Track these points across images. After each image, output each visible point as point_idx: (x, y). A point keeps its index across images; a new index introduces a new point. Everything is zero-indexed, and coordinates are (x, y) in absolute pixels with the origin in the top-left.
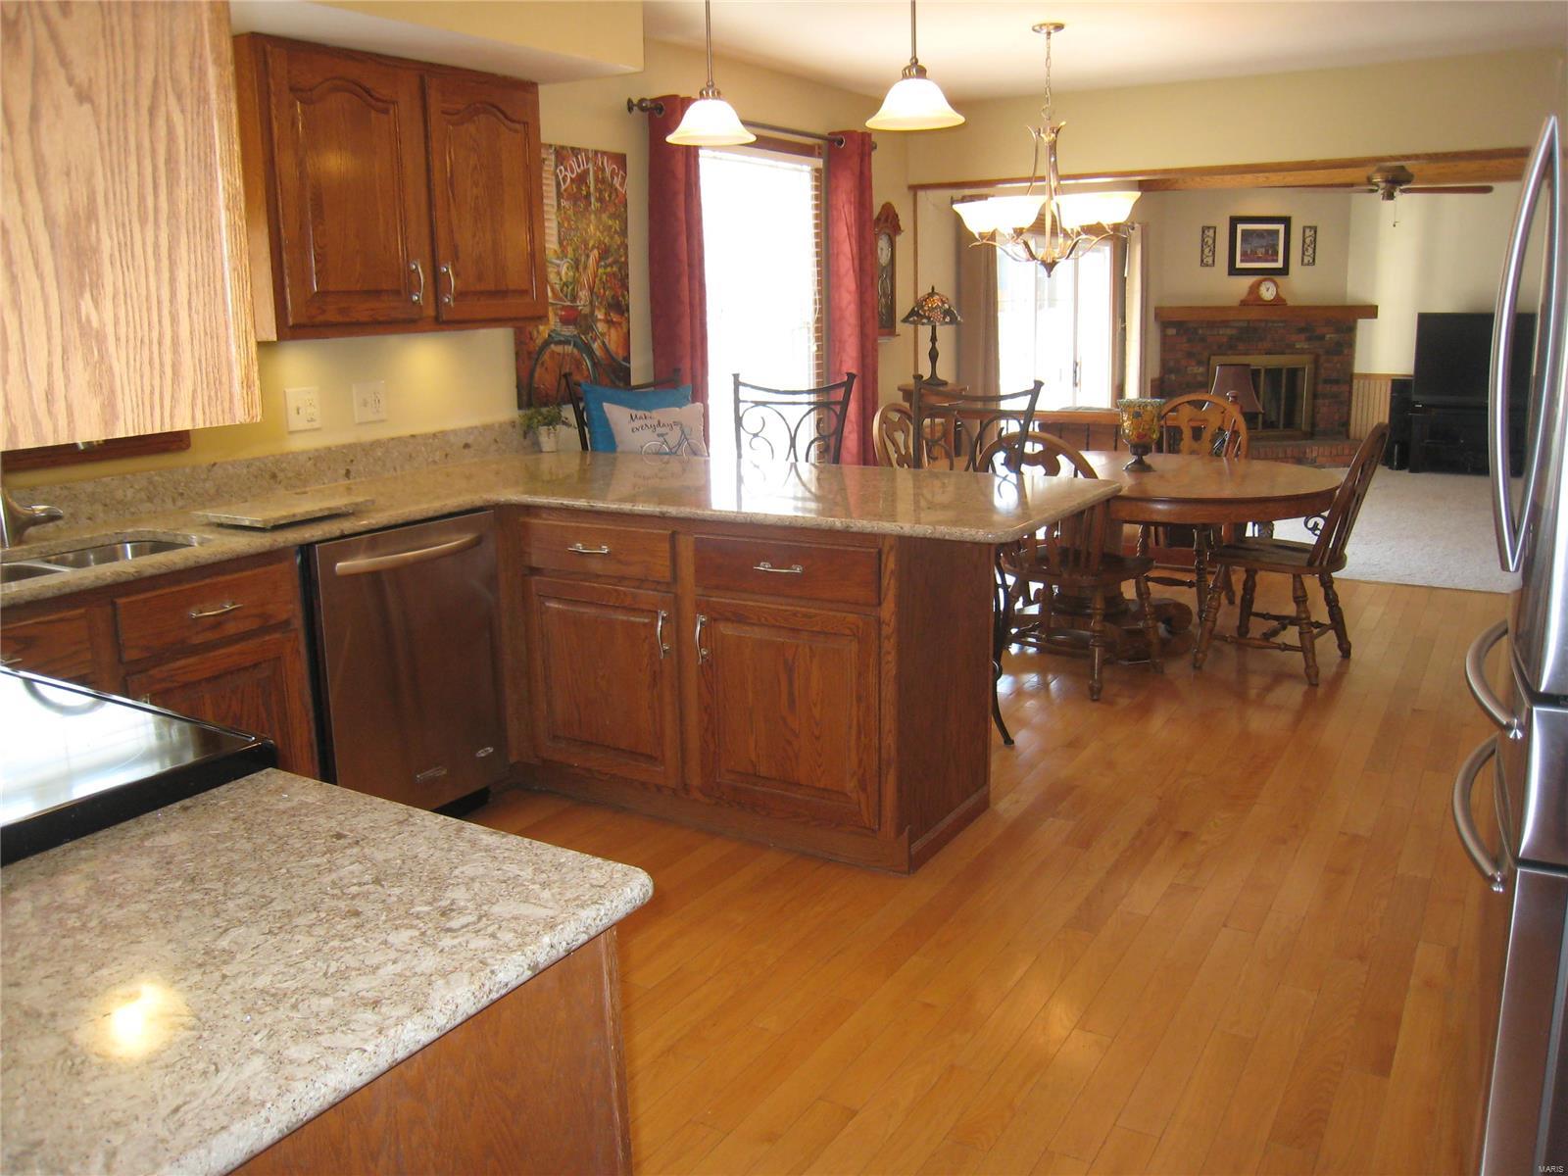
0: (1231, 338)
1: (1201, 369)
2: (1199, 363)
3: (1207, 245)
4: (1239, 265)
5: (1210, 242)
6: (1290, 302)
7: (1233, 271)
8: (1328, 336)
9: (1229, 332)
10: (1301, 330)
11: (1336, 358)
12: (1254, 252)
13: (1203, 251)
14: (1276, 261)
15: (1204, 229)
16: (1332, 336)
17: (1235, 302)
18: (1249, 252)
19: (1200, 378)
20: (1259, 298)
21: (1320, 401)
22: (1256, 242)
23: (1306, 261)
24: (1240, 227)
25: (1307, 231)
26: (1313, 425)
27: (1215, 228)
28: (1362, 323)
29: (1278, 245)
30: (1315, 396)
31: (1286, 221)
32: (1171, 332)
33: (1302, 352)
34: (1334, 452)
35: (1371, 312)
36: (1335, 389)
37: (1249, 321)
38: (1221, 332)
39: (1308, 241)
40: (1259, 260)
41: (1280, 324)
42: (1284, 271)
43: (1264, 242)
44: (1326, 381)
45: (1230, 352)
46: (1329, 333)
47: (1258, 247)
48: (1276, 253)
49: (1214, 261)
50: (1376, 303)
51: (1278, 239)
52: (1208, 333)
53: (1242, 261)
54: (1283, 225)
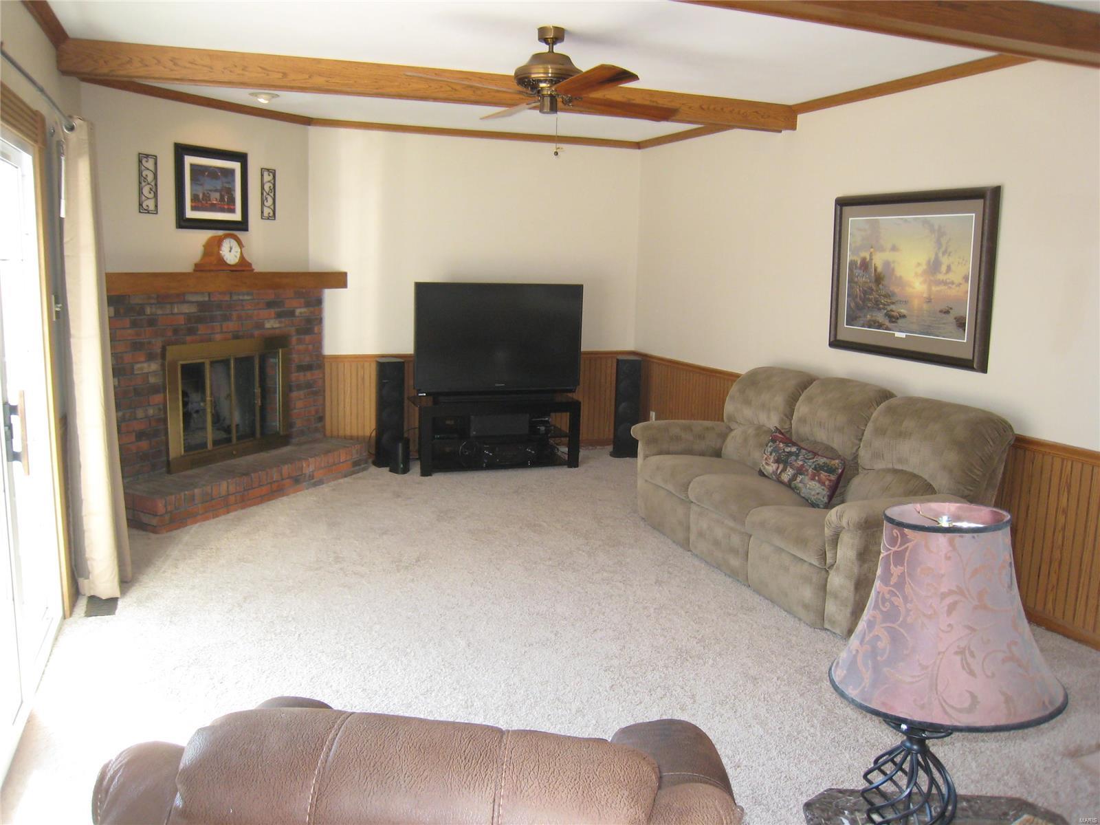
0: (189, 318)
1: (154, 366)
2: (151, 357)
3: (146, 182)
4: (190, 214)
5: (150, 178)
6: (256, 268)
8: (298, 311)
9: (186, 309)
10: (269, 305)
11: (307, 338)
12: (207, 197)
13: (141, 191)
14: (234, 211)
15: (142, 157)
16: (302, 310)
17: (188, 268)
18: (201, 196)
19: (152, 380)
20: (221, 261)
21: (294, 394)
22: (209, 184)
23: (266, 214)
24: (189, 160)
25: (266, 174)
26: (290, 426)
27: (155, 158)
28: (329, 295)
29: (234, 190)
30: (288, 388)
31: (242, 158)
33: (271, 333)
34: (330, 461)
35: (338, 280)
36: (309, 375)
37: (209, 294)
38: (176, 311)
39: (267, 187)
40: (213, 208)
41: (245, 298)
42: (243, 225)
43: (218, 184)
44: (300, 369)
45: (188, 338)
46: (300, 308)
47: (211, 191)
48: (232, 200)
49: (156, 206)
50: (343, 269)
51: (234, 181)
52: (159, 312)
53: (194, 208)
54: (239, 164)
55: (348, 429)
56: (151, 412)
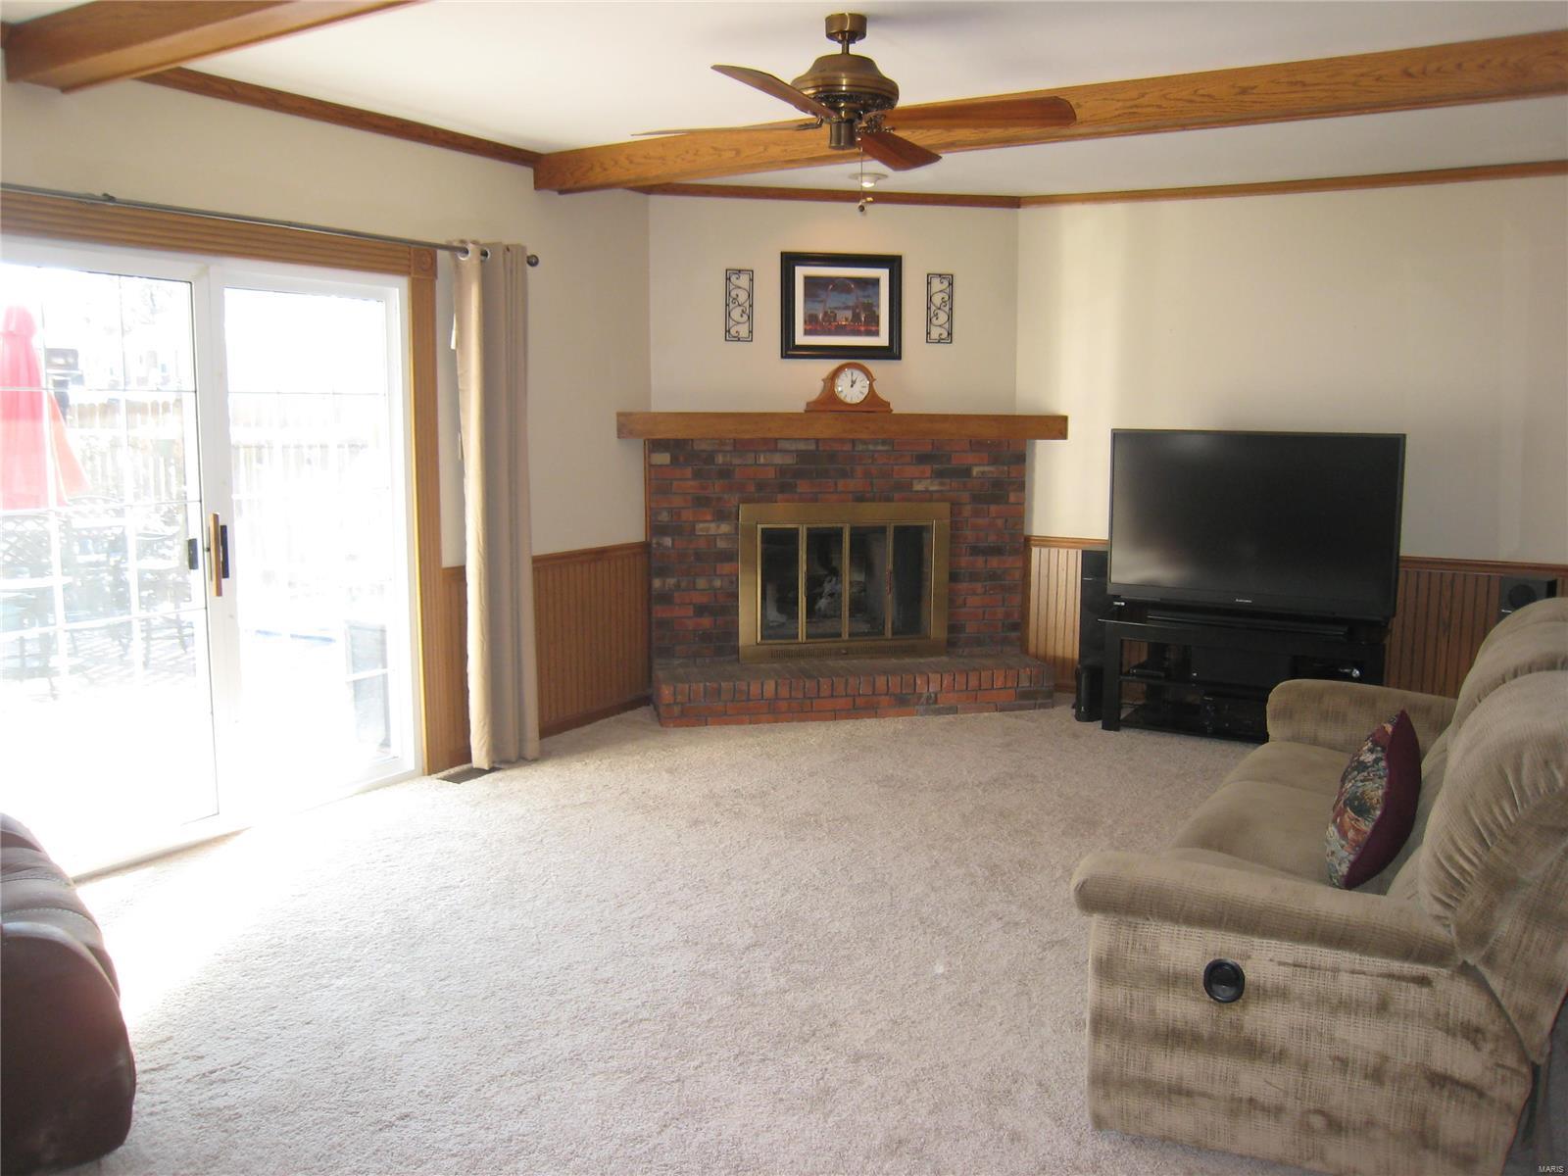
0: (782, 471)
1: (725, 528)
2: (721, 516)
3: (736, 303)
4: (801, 339)
5: (743, 297)
6: (897, 408)
7: (790, 349)
8: (976, 471)
9: (778, 459)
10: (922, 459)
11: (993, 508)
12: (830, 317)
13: (728, 315)
14: (876, 333)
15: (730, 274)
16: (986, 469)
17: (800, 408)
18: (820, 317)
19: (721, 544)
20: (838, 400)
21: (963, 586)
22: (834, 300)
23: (935, 334)
24: (801, 272)
25: (936, 282)
26: (954, 629)
27: (752, 272)
28: (1042, 448)
29: (878, 306)
30: (954, 577)
31: (893, 263)
32: (663, 458)
33: (927, 497)
34: (973, 682)
35: (1056, 427)
36: (994, 562)
37: (817, 441)
38: (762, 460)
39: (937, 300)
40: (840, 331)
41: (880, 448)
42: (891, 352)
43: (851, 299)
44: (975, 551)
45: (779, 496)
46: (980, 465)
47: (836, 308)
48: (874, 319)
49: (751, 332)
50: (1062, 412)
51: (877, 294)
52: (736, 461)
53: (807, 332)
54: (887, 271)
55: (1051, 643)
56: (718, 583)
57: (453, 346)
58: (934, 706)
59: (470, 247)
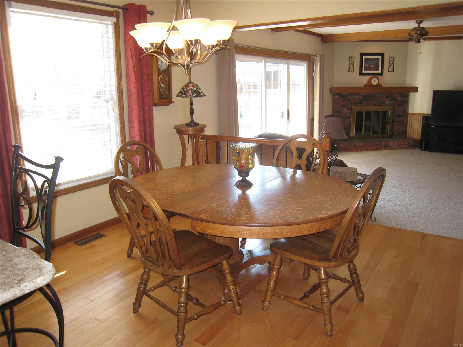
0: (360, 99)
1: (348, 111)
2: (348, 109)
3: (351, 64)
4: (364, 71)
5: (352, 63)
6: (383, 86)
7: (361, 74)
8: (398, 99)
9: (359, 97)
10: (388, 97)
11: (401, 107)
12: (370, 67)
13: (349, 66)
14: (378, 70)
15: (350, 58)
16: (400, 99)
17: (362, 86)
18: (368, 66)
19: (348, 115)
20: (371, 84)
21: (395, 124)
22: (370, 63)
23: (390, 70)
24: (364, 57)
25: (391, 59)
26: (392, 133)
27: (354, 58)
28: (412, 94)
29: (379, 64)
30: (393, 122)
31: (382, 55)
32: (337, 97)
33: (388, 105)
34: (400, 143)
35: (415, 90)
36: (401, 119)
37: (367, 93)
38: (356, 97)
39: (391, 62)
40: (372, 70)
41: (379, 94)
42: (381, 74)
43: (374, 63)
44: (398, 116)
45: (359, 105)
46: (399, 98)
47: (371, 65)
48: (378, 67)
49: (354, 70)
50: (417, 86)
51: (379, 61)
52: (351, 97)
53: (365, 70)
54: (381, 56)
55: (414, 136)
56: (347, 123)
57: (314, 75)
58: (392, 148)
59: (318, 55)
